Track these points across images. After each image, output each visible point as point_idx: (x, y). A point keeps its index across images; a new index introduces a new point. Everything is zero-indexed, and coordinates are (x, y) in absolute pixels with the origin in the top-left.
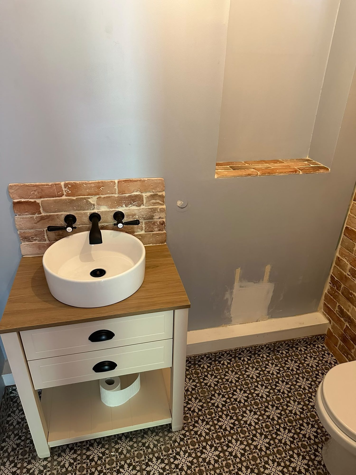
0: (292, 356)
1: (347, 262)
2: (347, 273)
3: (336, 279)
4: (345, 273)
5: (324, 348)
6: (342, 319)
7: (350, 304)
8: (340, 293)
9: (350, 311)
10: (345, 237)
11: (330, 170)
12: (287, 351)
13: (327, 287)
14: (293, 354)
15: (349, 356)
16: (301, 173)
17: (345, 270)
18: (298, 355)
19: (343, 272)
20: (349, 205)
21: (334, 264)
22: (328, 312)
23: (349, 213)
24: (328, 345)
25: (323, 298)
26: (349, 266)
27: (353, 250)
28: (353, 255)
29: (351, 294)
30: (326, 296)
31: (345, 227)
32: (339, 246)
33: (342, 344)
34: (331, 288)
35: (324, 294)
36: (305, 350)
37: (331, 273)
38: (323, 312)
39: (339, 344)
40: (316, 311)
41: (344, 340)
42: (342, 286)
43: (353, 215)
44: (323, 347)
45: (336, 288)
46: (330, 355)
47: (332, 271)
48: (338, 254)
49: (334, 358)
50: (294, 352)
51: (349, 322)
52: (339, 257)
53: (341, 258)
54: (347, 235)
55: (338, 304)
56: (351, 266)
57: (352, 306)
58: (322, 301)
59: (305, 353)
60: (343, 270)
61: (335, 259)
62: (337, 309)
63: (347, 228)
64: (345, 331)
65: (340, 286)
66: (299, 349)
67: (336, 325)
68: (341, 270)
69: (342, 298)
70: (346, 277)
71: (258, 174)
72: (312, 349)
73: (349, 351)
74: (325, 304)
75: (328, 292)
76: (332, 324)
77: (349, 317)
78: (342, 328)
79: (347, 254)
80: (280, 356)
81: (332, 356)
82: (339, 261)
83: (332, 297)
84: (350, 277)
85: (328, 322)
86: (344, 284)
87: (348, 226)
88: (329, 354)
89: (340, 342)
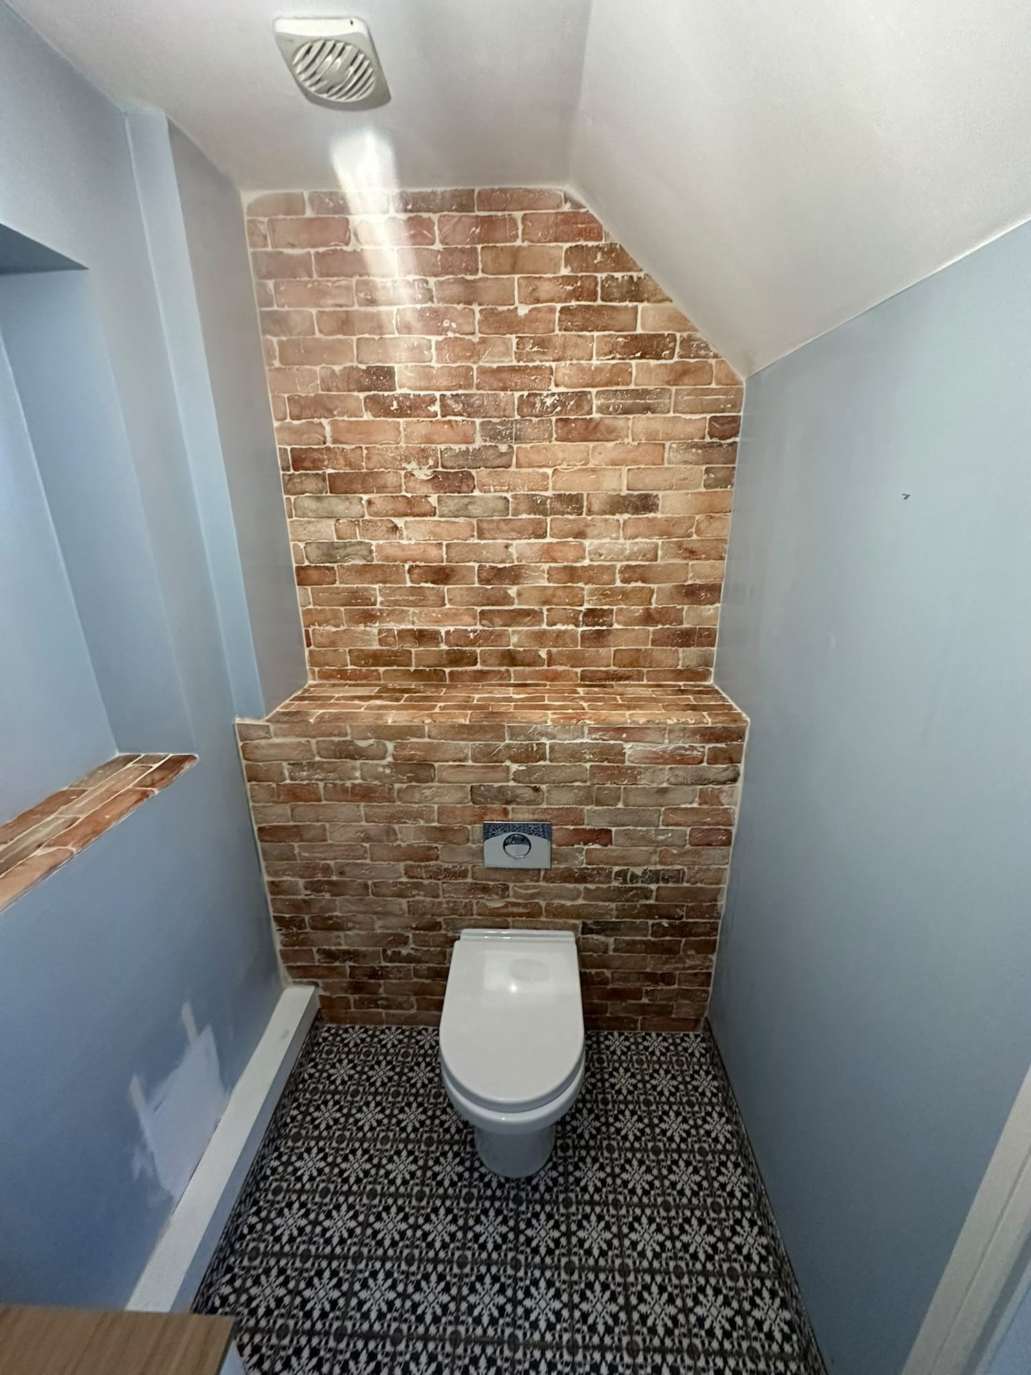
0: (311, 1101)
1: (293, 879)
2: (303, 894)
3: (287, 916)
4: (299, 897)
5: (333, 1031)
6: (337, 964)
7: (336, 933)
8: (308, 930)
9: (342, 942)
10: (267, 844)
11: (196, 756)
12: (295, 1105)
13: (278, 938)
14: (308, 1096)
15: (380, 1002)
16: (157, 791)
17: (297, 893)
18: (316, 1089)
19: (295, 897)
20: (246, 792)
21: (269, 897)
22: (303, 974)
23: (251, 804)
24: (332, 1020)
25: (280, 960)
26: (301, 882)
27: (295, 855)
28: (299, 861)
29: (330, 918)
30: (283, 954)
31: (255, 828)
32: (263, 864)
33: (357, 997)
34: (286, 935)
35: (278, 954)
36: (315, 1066)
37: (272, 914)
38: (294, 982)
39: (352, 1002)
40: (281, 990)
41: (357, 988)
42: (307, 918)
43: (262, 804)
44: (329, 1030)
45: (295, 929)
46: (350, 1030)
47: (271, 910)
48: (267, 878)
49: (357, 1027)
50: (305, 1091)
51: (350, 959)
52: (273, 882)
53: (277, 880)
54: (268, 838)
55: (315, 949)
56: (304, 880)
57: (341, 934)
58: (281, 966)
59: (321, 1071)
60: (293, 894)
61: (267, 889)
62: (317, 957)
63: (260, 829)
64: (351, 976)
65: (303, 920)
66: (306, 1077)
67: (330, 981)
68: (289, 897)
69: (318, 935)
70: (305, 901)
71: (72, 853)
72: (321, 1052)
73: (375, 997)
74: (289, 968)
75: (284, 945)
76: (321, 985)
77: (348, 952)
78: (344, 976)
79: (286, 867)
80: (295, 1127)
81: (353, 1028)
82: (277, 886)
83: (296, 948)
84: (312, 897)
85: (312, 989)
86: (307, 914)
87: (263, 825)
88: (346, 1031)
89: (352, 998)
